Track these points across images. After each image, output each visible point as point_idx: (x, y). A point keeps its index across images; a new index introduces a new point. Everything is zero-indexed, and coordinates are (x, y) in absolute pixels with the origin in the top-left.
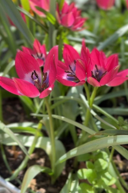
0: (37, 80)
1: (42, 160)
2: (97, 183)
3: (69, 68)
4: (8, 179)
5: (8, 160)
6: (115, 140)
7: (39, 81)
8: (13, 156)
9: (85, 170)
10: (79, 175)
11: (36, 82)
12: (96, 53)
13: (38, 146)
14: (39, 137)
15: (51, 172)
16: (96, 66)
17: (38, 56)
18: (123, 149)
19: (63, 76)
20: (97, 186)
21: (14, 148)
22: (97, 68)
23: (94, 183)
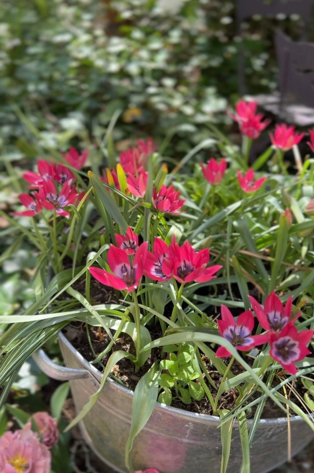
0: (125, 274)
1: (128, 346)
2: (177, 374)
3: (158, 261)
4: (91, 362)
5: (92, 342)
6: (193, 336)
7: (127, 274)
8: (98, 338)
9: (167, 361)
10: (161, 365)
11: (124, 276)
12: (185, 249)
13: (124, 331)
14: (127, 321)
15: (135, 359)
16: (184, 261)
17: (130, 243)
18: (203, 345)
19: (152, 267)
20: (177, 378)
21: (99, 330)
22: (185, 264)
23: (174, 374)
